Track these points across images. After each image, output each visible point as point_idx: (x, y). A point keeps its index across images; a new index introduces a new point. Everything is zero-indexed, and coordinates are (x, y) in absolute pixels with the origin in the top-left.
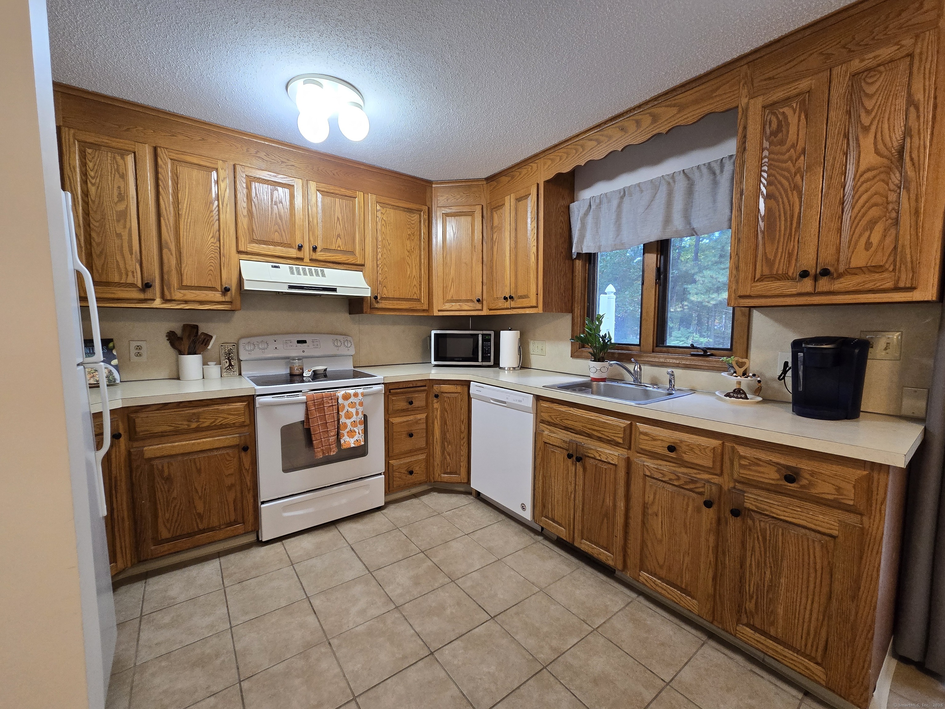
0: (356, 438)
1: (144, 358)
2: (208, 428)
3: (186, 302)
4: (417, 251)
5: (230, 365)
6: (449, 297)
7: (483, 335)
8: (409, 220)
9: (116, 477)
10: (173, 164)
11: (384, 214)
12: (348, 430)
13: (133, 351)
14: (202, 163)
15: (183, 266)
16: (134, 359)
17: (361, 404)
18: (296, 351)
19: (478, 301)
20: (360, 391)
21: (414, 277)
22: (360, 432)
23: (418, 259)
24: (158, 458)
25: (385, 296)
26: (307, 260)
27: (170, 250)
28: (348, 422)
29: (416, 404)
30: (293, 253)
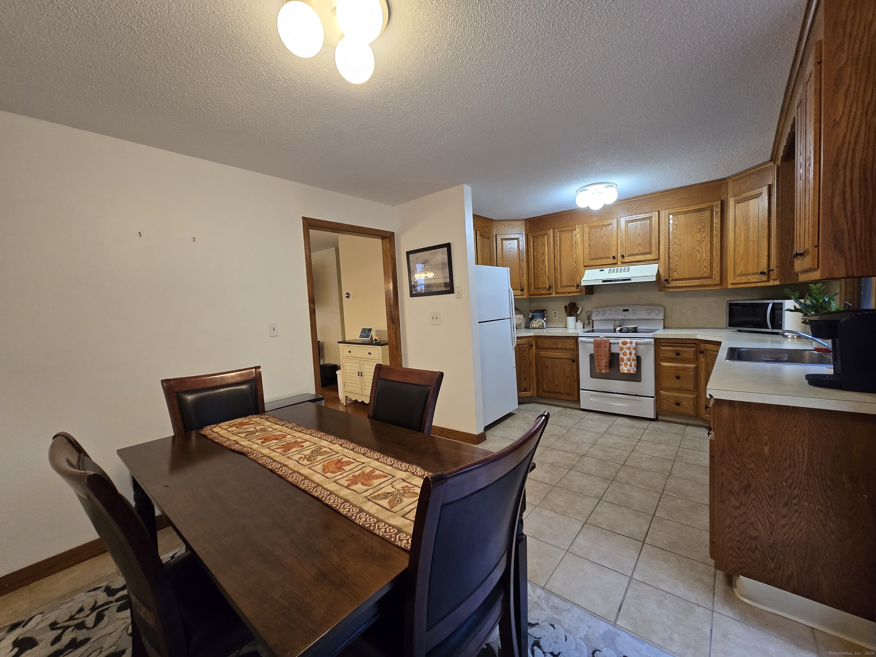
0: (628, 368)
1: (557, 318)
2: (561, 349)
3: (563, 293)
4: (708, 240)
5: (589, 322)
6: (738, 272)
7: (774, 304)
8: (699, 218)
9: (531, 361)
10: (559, 234)
11: (675, 221)
12: (624, 362)
13: (554, 314)
14: (570, 229)
15: (562, 277)
16: (554, 318)
17: (635, 349)
18: (621, 316)
19: (762, 273)
20: (634, 341)
21: (705, 260)
22: (633, 365)
23: (709, 245)
24: (544, 357)
25: (675, 278)
26: (619, 263)
27: (558, 271)
28: (625, 358)
29: (683, 356)
30: (611, 261)
